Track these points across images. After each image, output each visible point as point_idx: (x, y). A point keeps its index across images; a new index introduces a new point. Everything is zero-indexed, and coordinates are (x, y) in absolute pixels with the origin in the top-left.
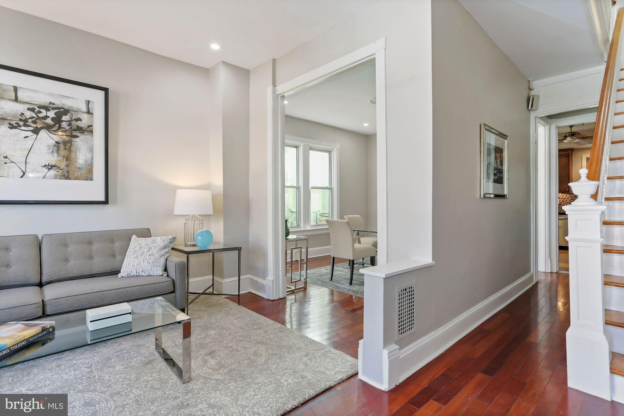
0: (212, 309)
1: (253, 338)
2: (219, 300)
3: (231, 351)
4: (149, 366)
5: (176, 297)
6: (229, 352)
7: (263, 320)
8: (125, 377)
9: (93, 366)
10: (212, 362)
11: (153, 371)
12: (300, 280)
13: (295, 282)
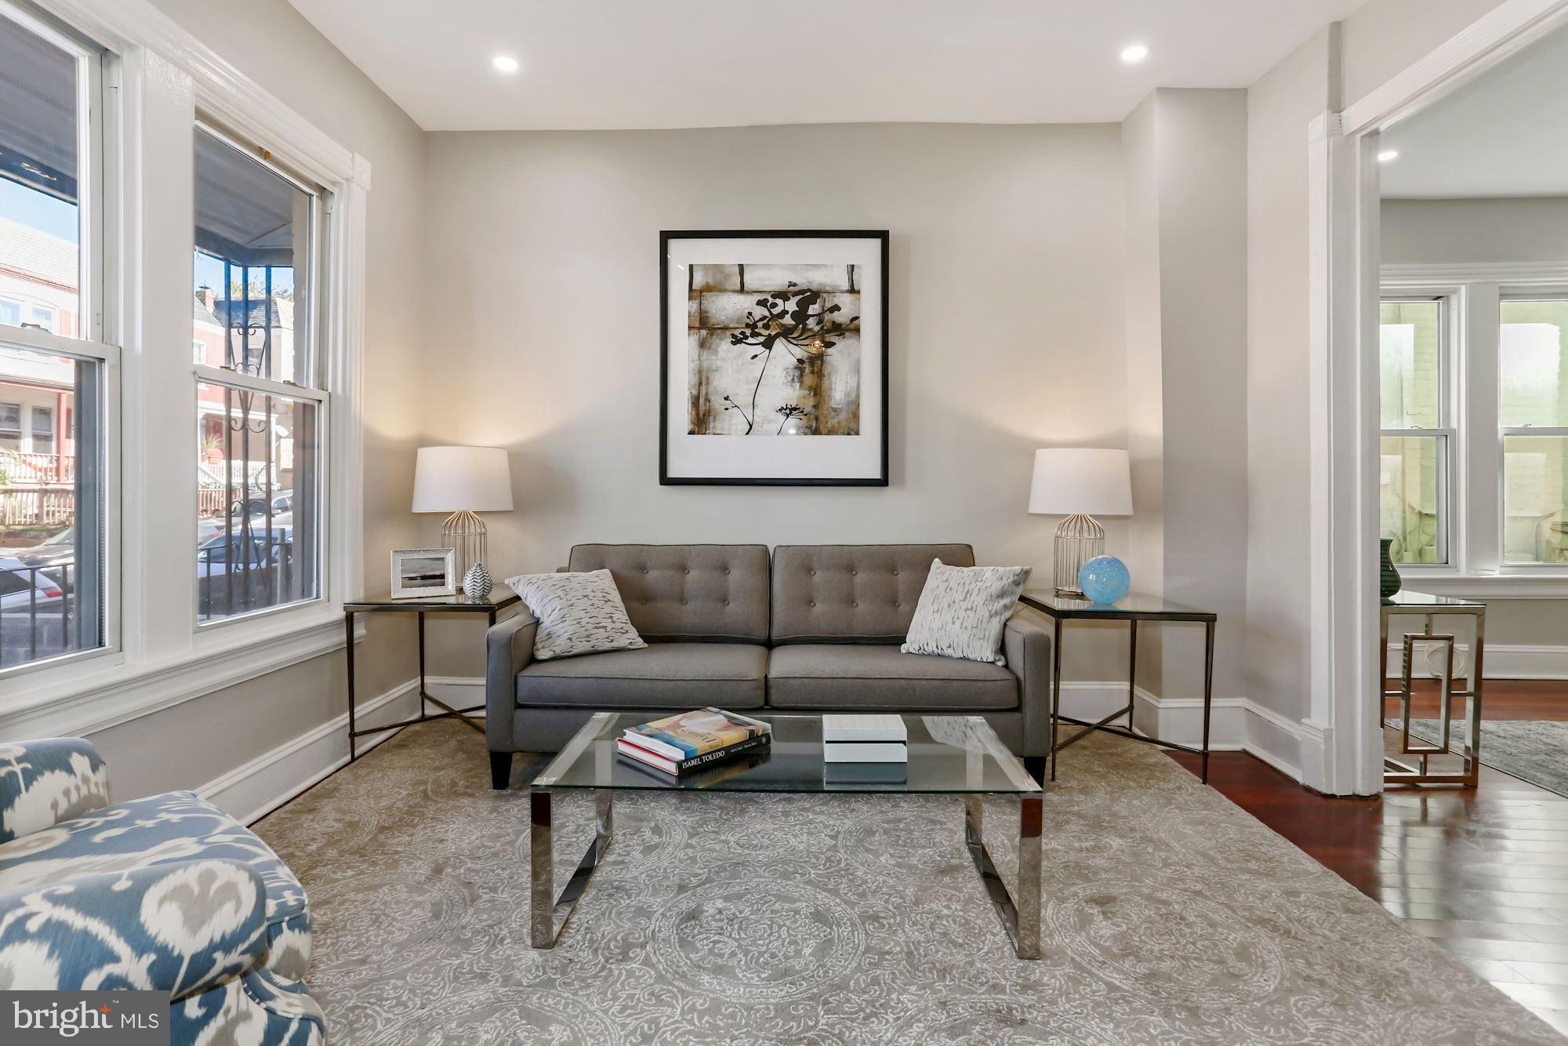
0: (1123, 776)
1: (1240, 899)
2: (1146, 754)
3: (1165, 917)
4: (947, 879)
5: (1023, 725)
6: (1158, 918)
7: (1284, 851)
8: (893, 887)
9: (841, 837)
10: (1104, 928)
11: (952, 895)
12: (1445, 750)
13: (1425, 753)
